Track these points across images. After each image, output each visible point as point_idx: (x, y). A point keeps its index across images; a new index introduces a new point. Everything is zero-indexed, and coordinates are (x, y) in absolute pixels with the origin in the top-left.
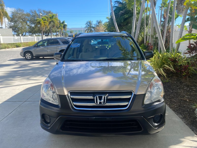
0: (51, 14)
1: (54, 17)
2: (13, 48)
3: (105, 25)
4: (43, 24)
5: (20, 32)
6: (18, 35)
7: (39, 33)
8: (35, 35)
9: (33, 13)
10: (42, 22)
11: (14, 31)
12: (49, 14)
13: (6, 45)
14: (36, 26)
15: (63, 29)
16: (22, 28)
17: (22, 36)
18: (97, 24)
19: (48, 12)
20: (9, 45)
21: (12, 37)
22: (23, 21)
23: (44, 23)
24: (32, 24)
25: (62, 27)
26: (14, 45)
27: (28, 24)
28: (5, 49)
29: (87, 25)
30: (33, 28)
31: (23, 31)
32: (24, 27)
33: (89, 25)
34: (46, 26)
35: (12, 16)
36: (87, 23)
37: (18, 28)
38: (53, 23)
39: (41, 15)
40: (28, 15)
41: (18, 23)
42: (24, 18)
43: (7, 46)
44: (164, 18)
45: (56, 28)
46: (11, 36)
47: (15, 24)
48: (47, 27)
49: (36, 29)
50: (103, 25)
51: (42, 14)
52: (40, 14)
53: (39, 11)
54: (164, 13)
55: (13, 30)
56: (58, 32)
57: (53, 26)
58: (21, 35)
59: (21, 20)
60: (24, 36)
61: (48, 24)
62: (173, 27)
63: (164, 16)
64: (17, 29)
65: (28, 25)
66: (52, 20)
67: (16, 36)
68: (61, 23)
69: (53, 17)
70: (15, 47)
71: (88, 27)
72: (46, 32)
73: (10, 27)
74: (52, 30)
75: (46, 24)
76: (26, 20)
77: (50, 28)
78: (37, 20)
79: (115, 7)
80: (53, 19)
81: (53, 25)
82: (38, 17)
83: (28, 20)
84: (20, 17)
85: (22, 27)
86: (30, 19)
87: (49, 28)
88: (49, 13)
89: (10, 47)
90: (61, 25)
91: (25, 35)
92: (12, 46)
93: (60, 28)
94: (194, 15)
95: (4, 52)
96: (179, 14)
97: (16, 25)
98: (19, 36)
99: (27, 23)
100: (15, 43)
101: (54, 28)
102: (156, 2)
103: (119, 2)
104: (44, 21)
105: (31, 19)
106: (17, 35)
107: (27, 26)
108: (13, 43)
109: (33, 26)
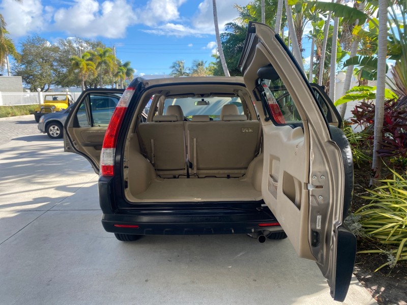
0: (100, 47)
1: (107, 54)
2: (23, 115)
3: (210, 71)
4: (85, 67)
5: (38, 83)
6: (33, 89)
7: (78, 86)
8: (68, 90)
9: (65, 45)
10: (83, 64)
11: (27, 82)
12: (98, 48)
13: (10, 110)
14: (70, 71)
15: (125, 77)
16: (41, 75)
17: (41, 91)
18: (195, 68)
19: (95, 44)
20: (15, 110)
21: (22, 93)
22: (44, 61)
23: (87, 65)
24: (63, 68)
25: (123, 73)
26: (26, 110)
27: (55, 67)
28: (6, 117)
29: (174, 69)
30: (64, 74)
31: (45, 81)
32: (46, 73)
33: (177, 70)
34: (91, 71)
35: (23, 51)
36: (174, 67)
37: (33, 75)
38: (106, 66)
39: (81, 50)
40: (55, 50)
41: (34, 65)
42: (46, 56)
43: (11, 112)
44: (318, 58)
45: (112, 77)
46: (19, 91)
47: (29, 68)
48: (93, 74)
49: (70, 78)
50: (205, 70)
51: (83, 49)
52: (80, 48)
53: (77, 42)
54: (317, 48)
55: (23, 78)
56: (116, 83)
57: (106, 72)
58: (39, 89)
59: (41, 60)
60: (46, 91)
61: (95, 67)
62: (334, 75)
63: (317, 54)
64: (31, 77)
65: (55, 70)
66: (103, 59)
67: (29, 91)
68: (120, 66)
69: (105, 53)
70: (26, 114)
71: (175, 74)
72: (90, 84)
73: (19, 74)
74: (103, 78)
75: (92, 67)
76: (51, 60)
77: (99, 75)
78: (73, 59)
79: (228, 34)
80: (105, 58)
81: (106, 69)
82: (74, 54)
83: (55, 60)
84: (38, 55)
85: (42, 73)
86: (58, 58)
87: (96, 75)
88: (98, 45)
89: (17, 113)
90: (121, 69)
91: (48, 89)
92: (20, 111)
93: (120, 76)
94: (371, 52)
95: (5, 122)
96: (348, 50)
97: (30, 70)
98: (34, 91)
99: (52, 65)
100: (28, 105)
101: (107, 75)
102: (302, 27)
103: (235, 25)
104: (87, 62)
105: (60, 57)
106: (31, 90)
107: (52, 71)
108: (24, 106)
109: (65, 70)
